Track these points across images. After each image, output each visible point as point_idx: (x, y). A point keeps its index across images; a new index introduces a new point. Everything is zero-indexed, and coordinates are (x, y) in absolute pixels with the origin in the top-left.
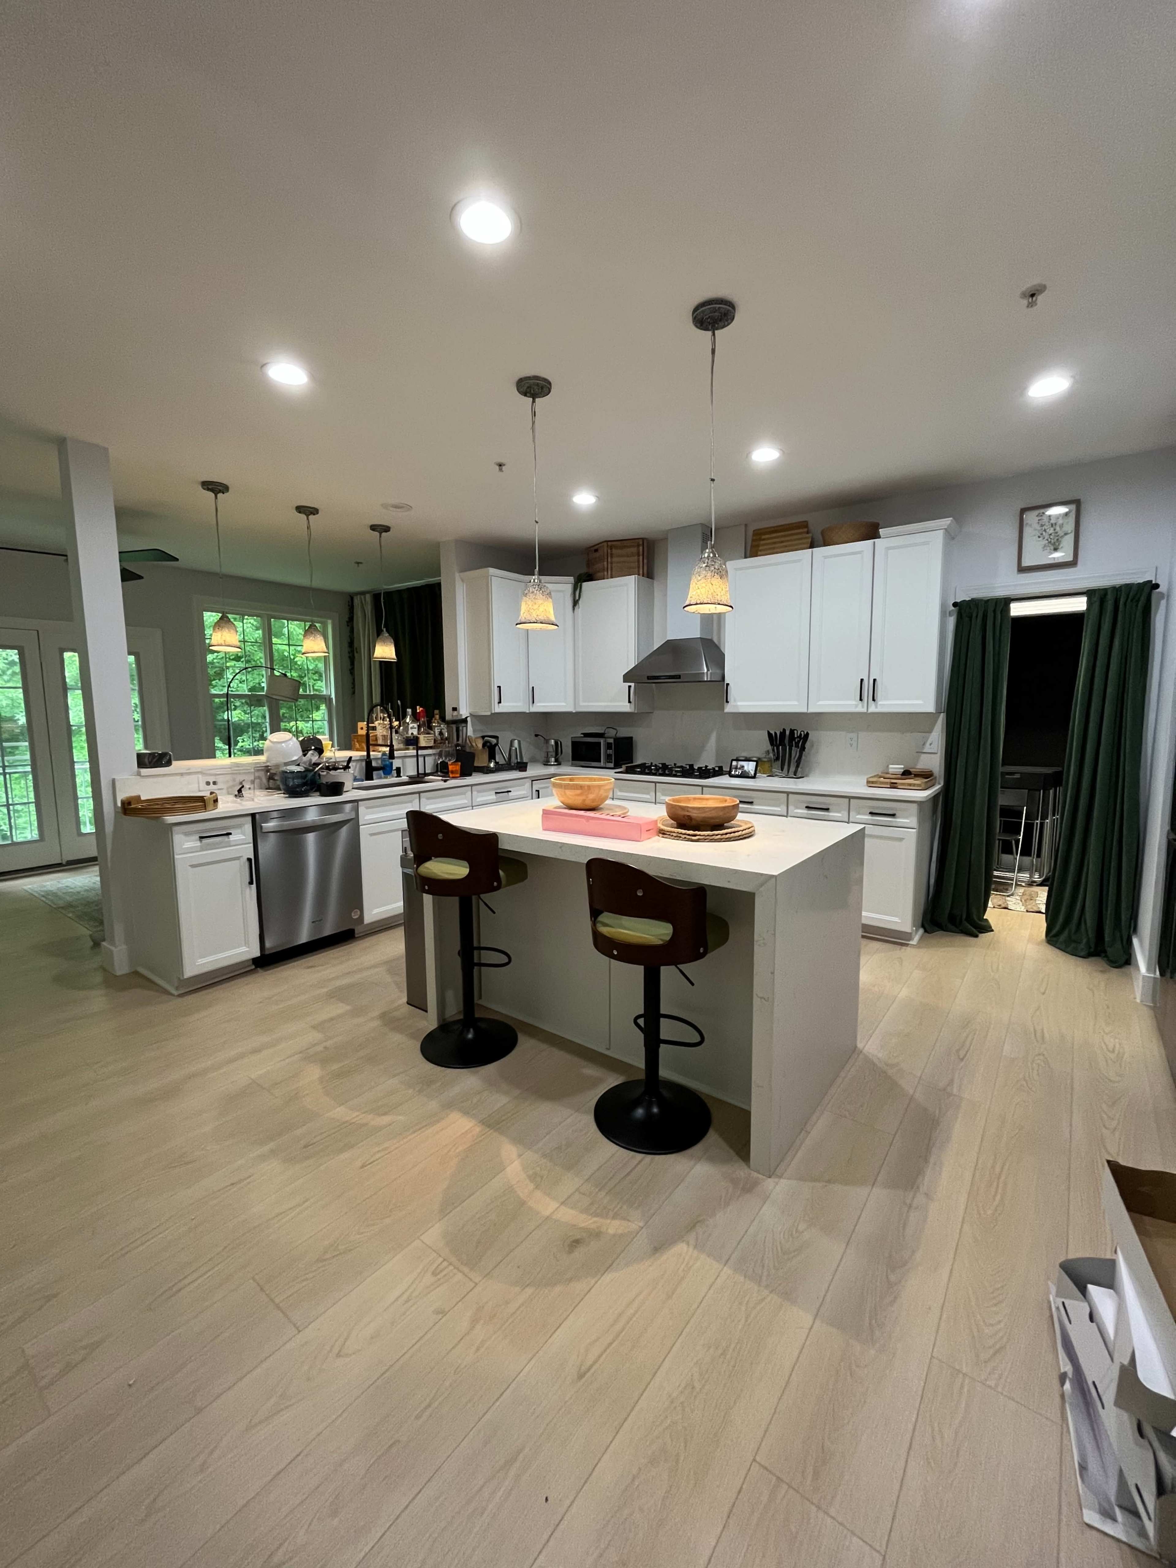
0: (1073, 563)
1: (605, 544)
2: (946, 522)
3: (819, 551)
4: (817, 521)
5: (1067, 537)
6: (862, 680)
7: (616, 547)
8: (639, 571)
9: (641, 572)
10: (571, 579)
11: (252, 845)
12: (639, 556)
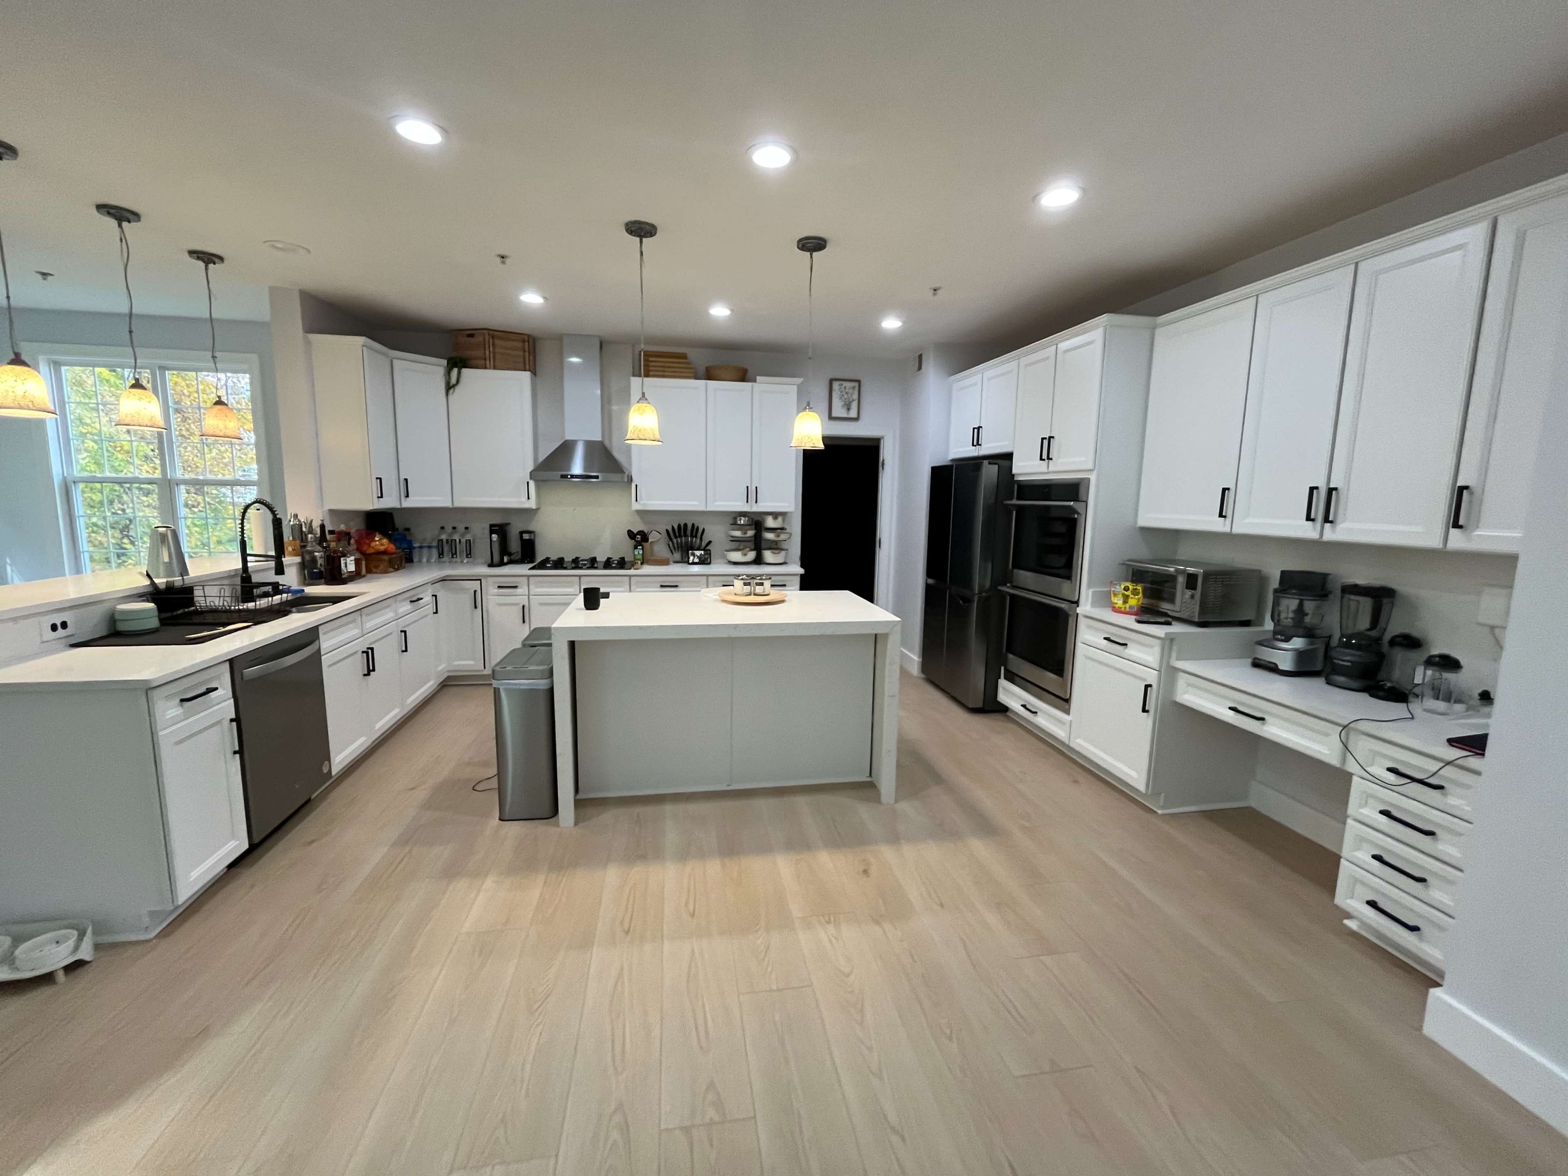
0: (856, 419)
1: (486, 332)
2: (799, 380)
3: (712, 383)
4: (693, 355)
5: (854, 402)
6: (747, 487)
7: (500, 338)
8: (525, 367)
9: (527, 367)
10: (445, 362)
11: (232, 701)
12: (525, 352)
